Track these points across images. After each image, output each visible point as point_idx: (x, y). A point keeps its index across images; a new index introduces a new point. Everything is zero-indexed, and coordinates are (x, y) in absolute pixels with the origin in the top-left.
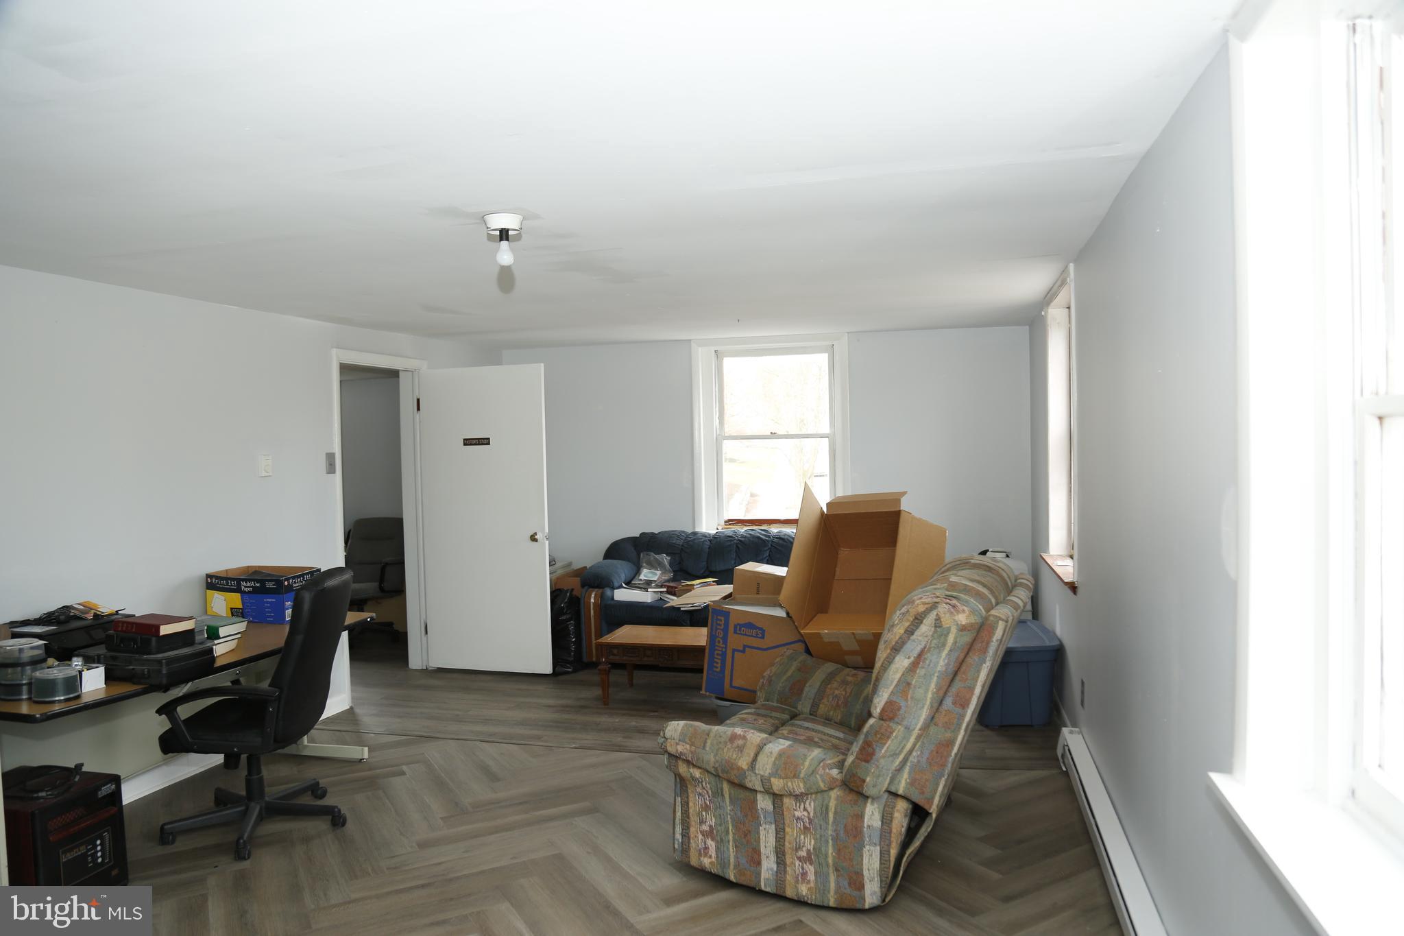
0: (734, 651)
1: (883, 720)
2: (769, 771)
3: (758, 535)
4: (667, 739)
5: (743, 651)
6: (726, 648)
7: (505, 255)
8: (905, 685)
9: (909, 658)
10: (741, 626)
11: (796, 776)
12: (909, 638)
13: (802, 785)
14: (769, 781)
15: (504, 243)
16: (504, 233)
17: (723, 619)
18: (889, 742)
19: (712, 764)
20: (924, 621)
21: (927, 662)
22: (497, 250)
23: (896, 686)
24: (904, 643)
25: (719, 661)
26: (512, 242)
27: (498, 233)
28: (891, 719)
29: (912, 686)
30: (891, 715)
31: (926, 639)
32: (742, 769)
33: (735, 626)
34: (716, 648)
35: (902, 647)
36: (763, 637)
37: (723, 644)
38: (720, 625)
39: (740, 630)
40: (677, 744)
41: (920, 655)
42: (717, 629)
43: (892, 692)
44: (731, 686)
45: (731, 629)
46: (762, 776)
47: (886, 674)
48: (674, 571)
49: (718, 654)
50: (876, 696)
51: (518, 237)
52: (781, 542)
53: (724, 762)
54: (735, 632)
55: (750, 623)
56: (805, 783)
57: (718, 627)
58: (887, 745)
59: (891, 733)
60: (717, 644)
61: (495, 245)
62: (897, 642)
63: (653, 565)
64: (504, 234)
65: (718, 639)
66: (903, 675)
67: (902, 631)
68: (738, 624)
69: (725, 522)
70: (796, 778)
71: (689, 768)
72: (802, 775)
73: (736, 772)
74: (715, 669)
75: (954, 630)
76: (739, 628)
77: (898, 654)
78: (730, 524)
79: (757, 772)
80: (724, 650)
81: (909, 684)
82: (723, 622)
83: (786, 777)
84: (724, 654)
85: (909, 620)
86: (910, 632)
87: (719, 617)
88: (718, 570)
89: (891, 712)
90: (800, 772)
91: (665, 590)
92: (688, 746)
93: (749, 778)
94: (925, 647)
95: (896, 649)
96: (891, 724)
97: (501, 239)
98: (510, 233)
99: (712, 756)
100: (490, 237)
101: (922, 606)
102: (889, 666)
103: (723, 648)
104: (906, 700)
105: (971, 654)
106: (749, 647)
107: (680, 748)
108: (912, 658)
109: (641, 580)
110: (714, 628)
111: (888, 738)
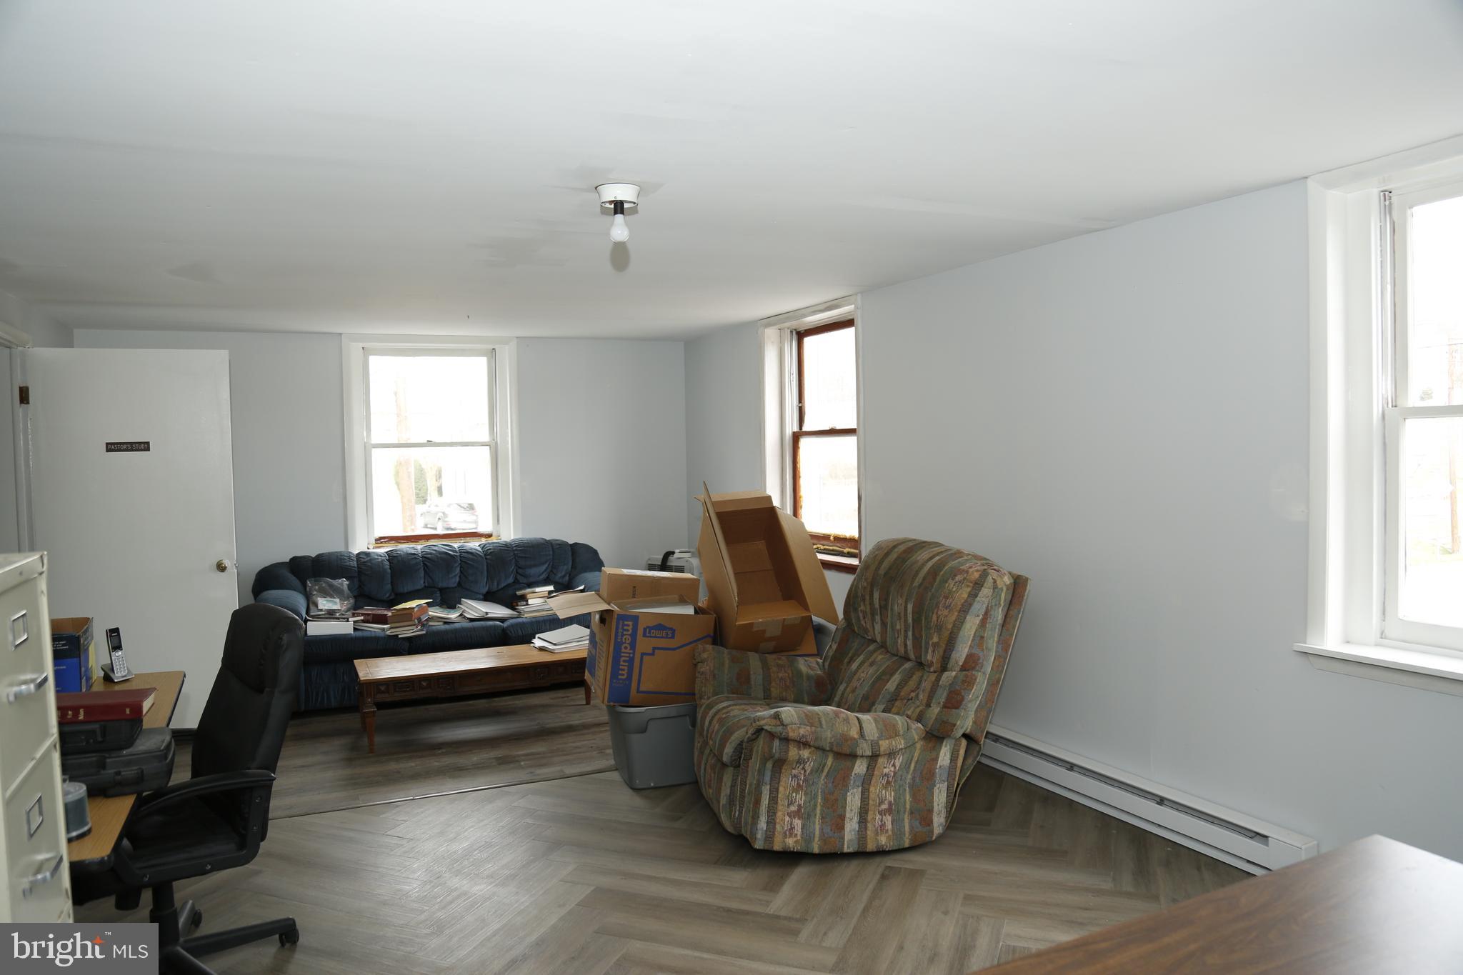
0: (643, 654)
1: (965, 670)
2: (876, 735)
3: (444, 550)
4: (786, 726)
5: (653, 654)
6: (634, 653)
7: (619, 229)
8: (979, 639)
9: (978, 616)
10: (651, 628)
11: (897, 735)
12: (974, 601)
13: (903, 742)
14: (878, 743)
15: (619, 217)
16: (619, 205)
17: (630, 623)
18: (975, 687)
19: (829, 740)
20: (985, 585)
21: (992, 617)
22: (612, 224)
23: (973, 641)
24: (971, 605)
25: (626, 668)
26: (629, 215)
27: (612, 206)
28: (973, 668)
29: (985, 639)
30: (973, 665)
31: (988, 599)
32: (855, 739)
33: (645, 630)
34: (623, 654)
35: (969, 610)
36: (673, 637)
37: (630, 650)
38: (628, 631)
39: (650, 633)
40: (799, 728)
41: (986, 613)
42: (623, 635)
43: (970, 646)
44: (638, 691)
45: (640, 632)
46: (872, 741)
47: (961, 633)
48: (355, 597)
49: (624, 661)
50: (954, 652)
51: (634, 210)
52: (470, 556)
53: (839, 736)
54: (644, 635)
55: (660, 624)
56: (904, 739)
57: (625, 633)
58: (973, 691)
59: (975, 679)
60: (623, 650)
61: (609, 218)
62: (962, 605)
63: (325, 593)
64: (619, 207)
65: (624, 645)
66: (976, 630)
67: (965, 596)
68: (648, 627)
69: (376, 540)
70: (898, 736)
71: (799, 749)
72: (901, 732)
73: (849, 742)
74: (620, 677)
75: (1005, 589)
76: (648, 631)
77: (967, 614)
78: (381, 543)
79: (867, 738)
80: (631, 655)
81: (982, 637)
82: (631, 627)
83: (890, 737)
84: (631, 661)
85: (968, 586)
86: (973, 596)
87: (626, 623)
88: (406, 591)
89: (971, 664)
90: (899, 731)
91: (362, 618)
92: (808, 728)
93: (861, 745)
94: (988, 606)
95: (965, 609)
96: (974, 673)
97: (616, 213)
98: (626, 206)
99: (829, 733)
100: (604, 211)
101: (975, 573)
102: (962, 626)
103: (630, 653)
104: (983, 650)
105: (1012, 608)
106: (659, 649)
107: (802, 731)
108: (981, 616)
109: (321, 610)
110: (620, 633)
111: (974, 684)
